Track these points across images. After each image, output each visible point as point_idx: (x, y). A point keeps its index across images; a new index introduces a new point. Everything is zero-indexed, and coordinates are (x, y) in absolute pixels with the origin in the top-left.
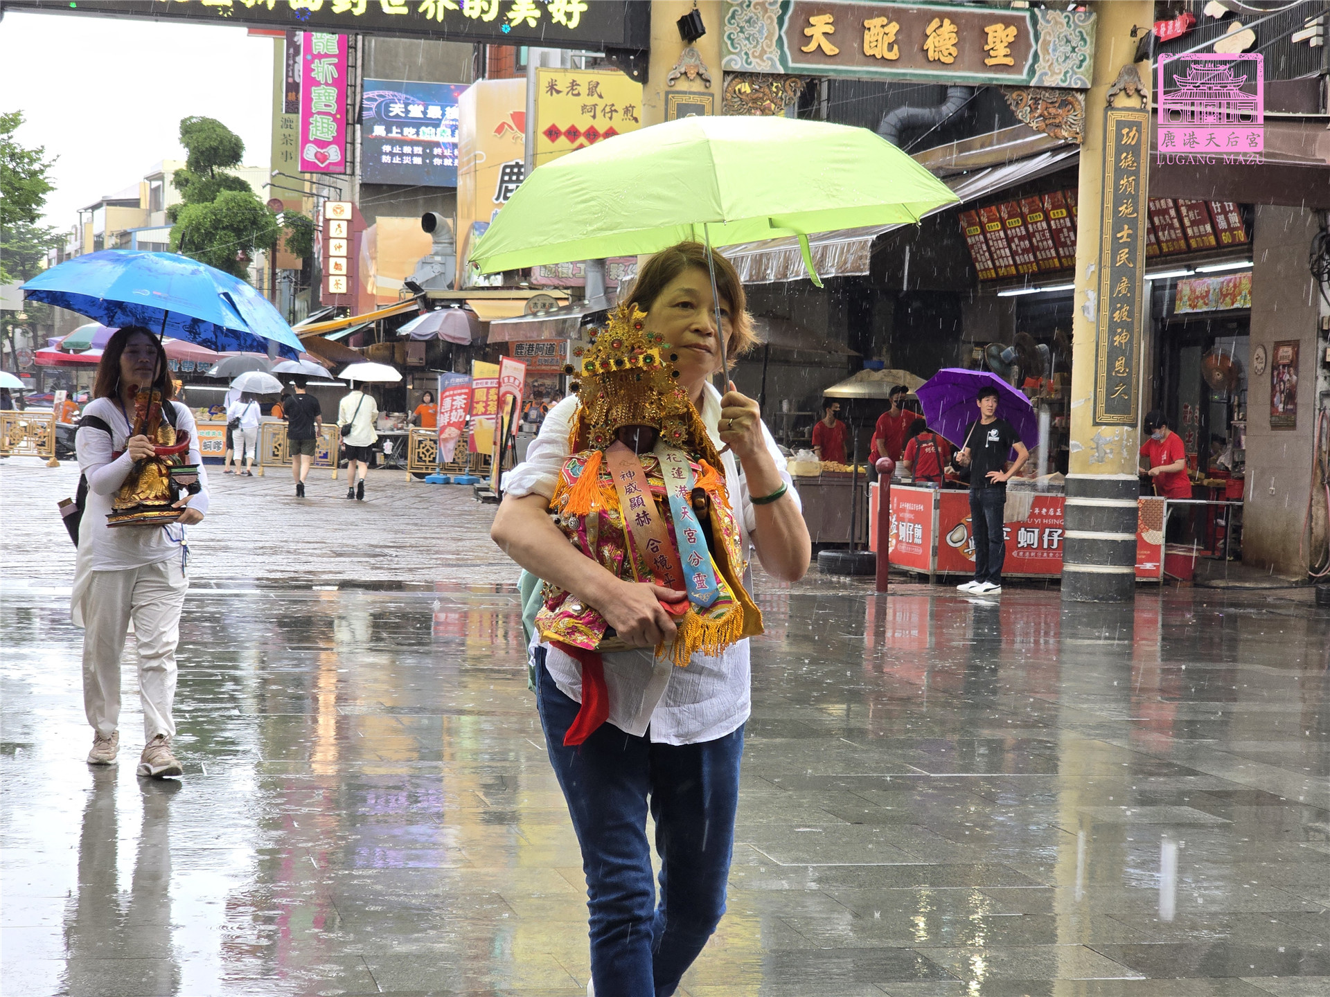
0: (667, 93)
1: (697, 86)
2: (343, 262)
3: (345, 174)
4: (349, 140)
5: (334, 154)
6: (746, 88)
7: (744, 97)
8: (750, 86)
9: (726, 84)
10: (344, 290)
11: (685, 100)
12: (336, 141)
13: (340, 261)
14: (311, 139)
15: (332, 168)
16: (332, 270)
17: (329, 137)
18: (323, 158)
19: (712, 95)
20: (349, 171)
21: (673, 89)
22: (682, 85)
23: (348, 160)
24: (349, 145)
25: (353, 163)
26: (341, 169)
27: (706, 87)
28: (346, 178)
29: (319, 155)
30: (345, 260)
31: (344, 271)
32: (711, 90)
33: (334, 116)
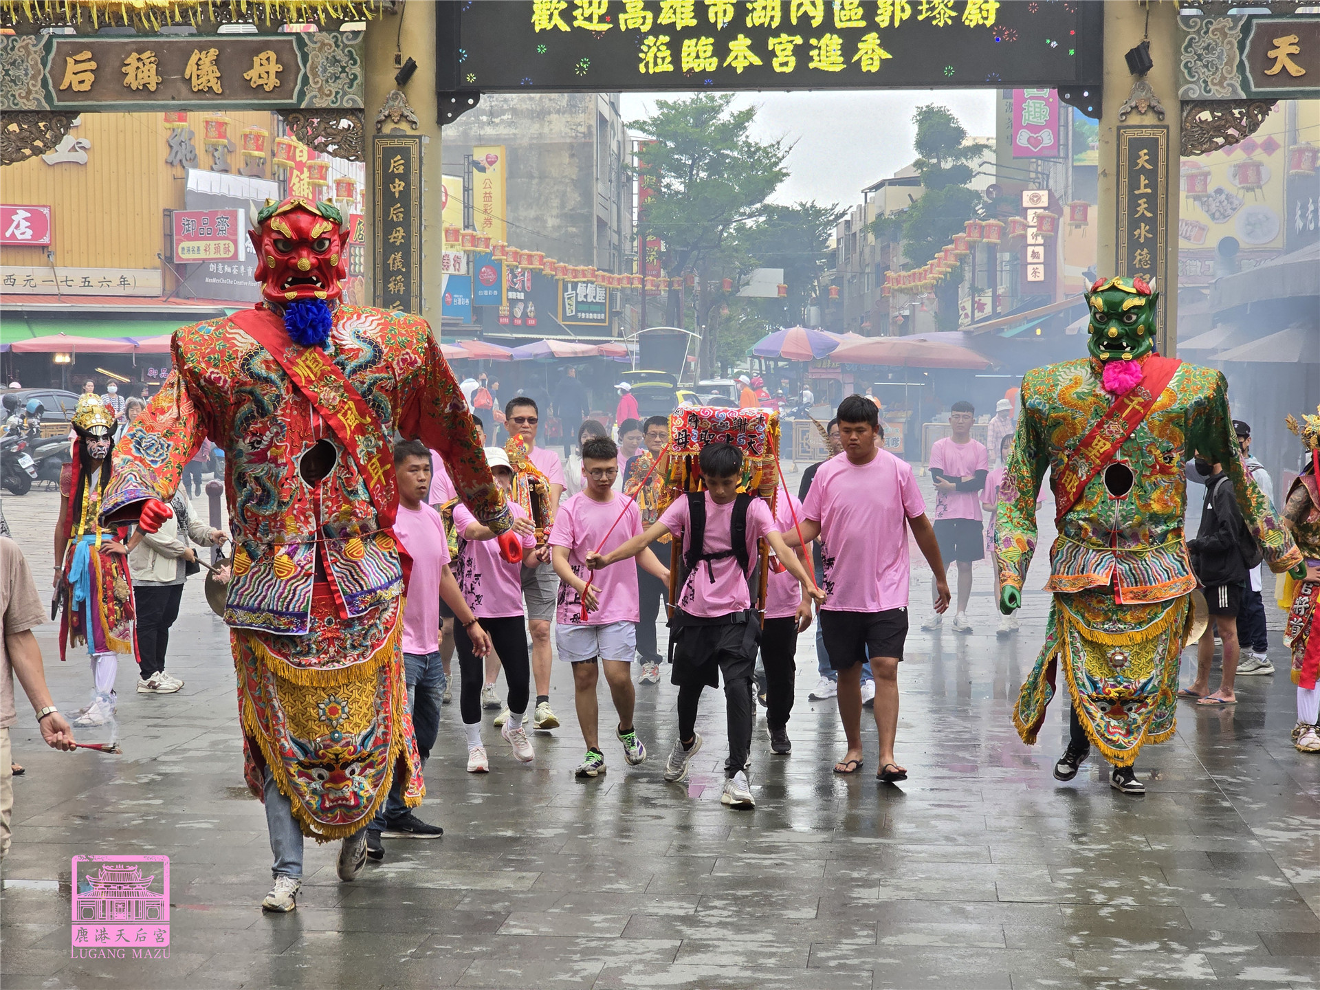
0: (1119, 128)
1: (1150, 119)
2: (1040, 250)
3: (1058, 157)
4: (1062, 122)
5: (1047, 138)
6: (1206, 115)
7: (1204, 126)
8: (1212, 114)
9: (1185, 114)
10: (1041, 277)
11: (1136, 134)
12: (1048, 125)
13: (1037, 249)
14: (1024, 124)
15: (1045, 152)
16: (1030, 259)
17: (1042, 122)
18: (1035, 142)
19: (1167, 127)
20: (1062, 154)
21: (1125, 124)
22: (1134, 120)
23: (1062, 142)
24: (1062, 128)
25: (1066, 145)
26: (1054, 152)
27: (1159, 120)
28: (1061, 160)
29: (1032, 141)
30: (1042, 248)
31: (1042, 260)
32: (1165, 123)
33: (1046, 100)
